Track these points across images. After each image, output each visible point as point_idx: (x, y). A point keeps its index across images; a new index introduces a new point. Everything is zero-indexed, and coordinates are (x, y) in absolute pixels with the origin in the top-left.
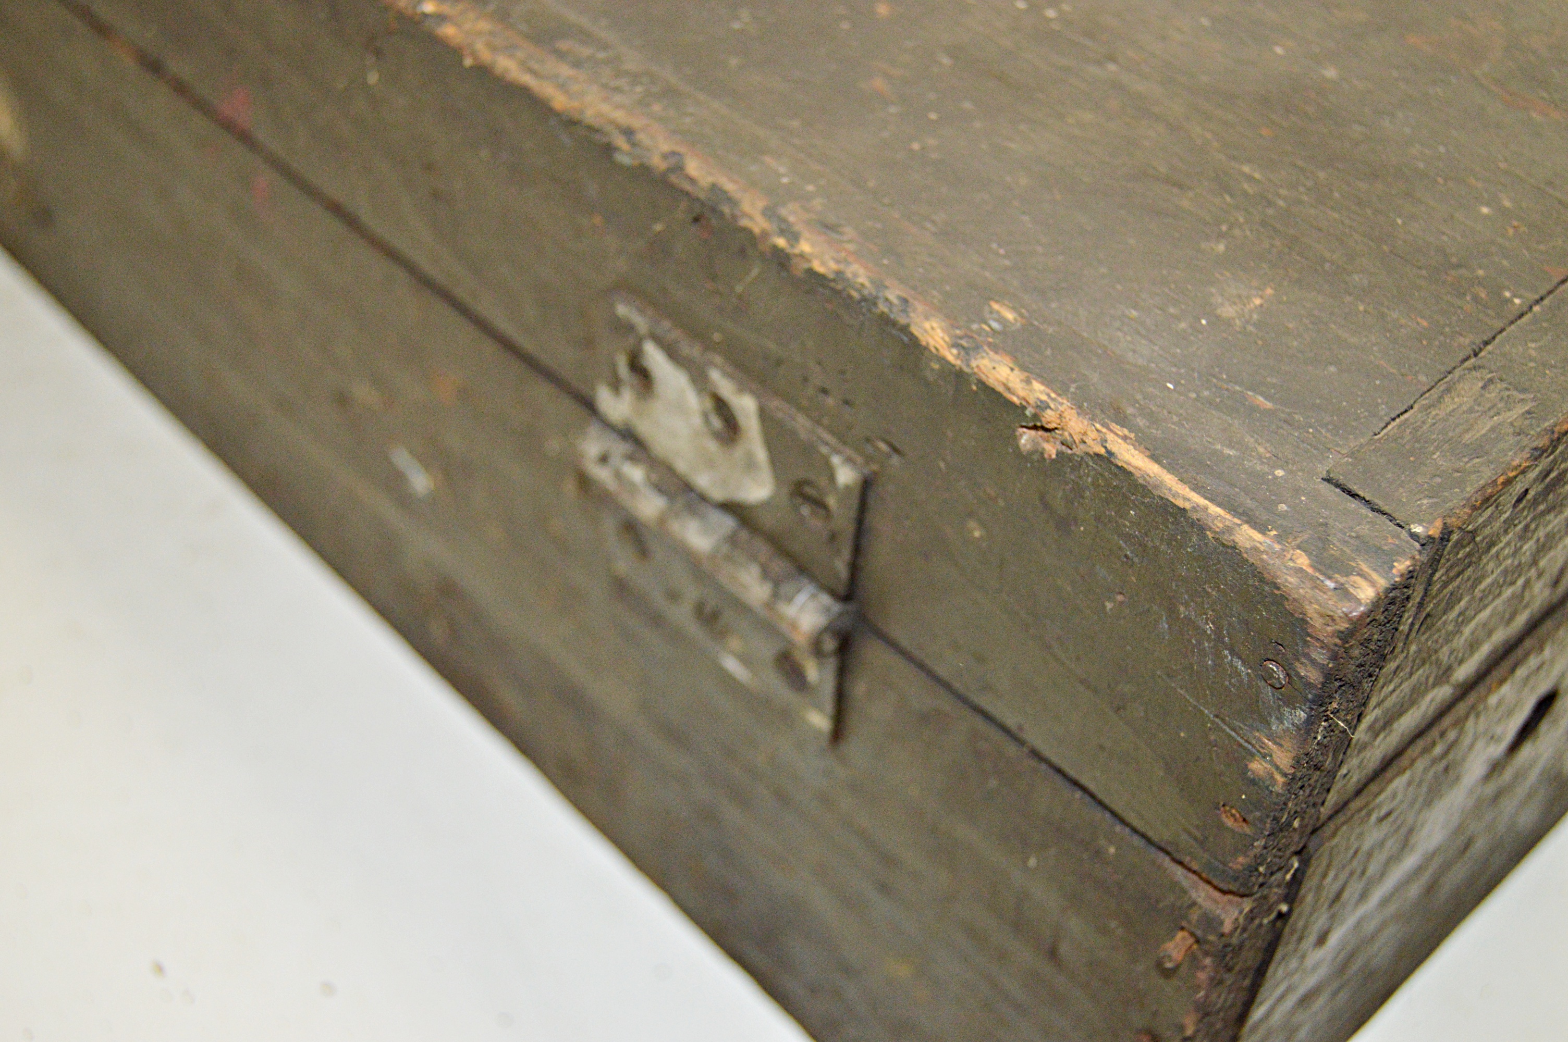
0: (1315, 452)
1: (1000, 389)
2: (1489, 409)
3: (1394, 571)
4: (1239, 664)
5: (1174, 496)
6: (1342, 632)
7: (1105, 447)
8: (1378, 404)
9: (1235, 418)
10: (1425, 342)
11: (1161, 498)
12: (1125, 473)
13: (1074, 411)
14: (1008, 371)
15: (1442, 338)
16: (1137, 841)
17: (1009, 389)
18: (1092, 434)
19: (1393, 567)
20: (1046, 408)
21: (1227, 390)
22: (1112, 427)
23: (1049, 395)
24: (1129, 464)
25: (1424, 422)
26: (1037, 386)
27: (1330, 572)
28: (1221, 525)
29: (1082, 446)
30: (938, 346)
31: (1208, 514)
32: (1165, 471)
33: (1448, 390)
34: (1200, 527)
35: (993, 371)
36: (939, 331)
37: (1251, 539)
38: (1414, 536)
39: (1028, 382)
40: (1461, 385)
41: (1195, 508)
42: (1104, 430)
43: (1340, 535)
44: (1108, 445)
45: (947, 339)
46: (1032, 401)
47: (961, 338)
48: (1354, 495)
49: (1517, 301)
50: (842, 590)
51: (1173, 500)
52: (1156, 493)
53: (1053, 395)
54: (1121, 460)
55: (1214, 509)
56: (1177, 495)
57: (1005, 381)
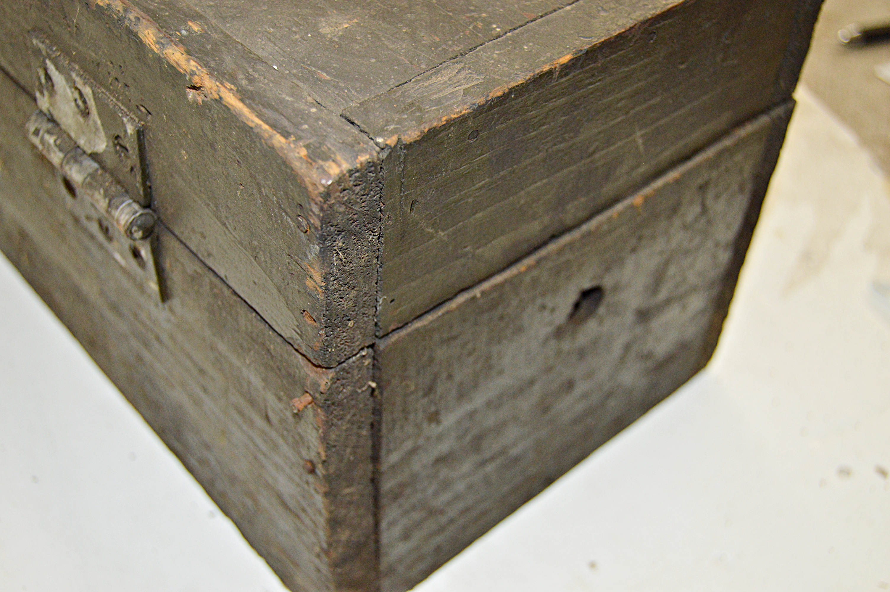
0: (343, 102)
1: (175, 65)
2: (455, 83)
3: (357, 161)
4: (289, 220)
5: (247, 120)
6: (322, 194)
7: (219, 95)
8: (391, 79)
9: (305, 84)
10: (433, 49)
11: (242, 122)
12: (227, 109)
13: (208, 76)
14: (180, 54)
15: (444, 47)
16: (279, 340)
17: (178, 65)
18: (215, 88)
19: (357, 158)
20: (194, 75)
21: (307, 69)
22: (225, 85)
23: (197, 68)
24: (229, 103)
25: (413, 88)
26: (192, 63)
27: (316, 159)
28: (267, 135)
29: (211, 96)
30: (150, 44)
31: (262, 129)
32: (245, 107)
33: (436, 73)
34: (259, 136)
35: (172, 56)
36: (151, 35)
37: (280, 142)
38: (377, 144)
39: (188, 61)
40: (446, 71)
41: (257, 125)
42: (220, 86)
43: (332, 141)
44: (220, 94)
45: (154, 39)
46: (188, 71)
47: (162, 38)
48: (353, 123)
49: (498, 30)
50: (142, 201)
51: (246, 122)
52: (241, 119)
53: (199, 68)
54: (225, 102)
55: (266, 127)
56: (248, 119)
57: (177, 60)
